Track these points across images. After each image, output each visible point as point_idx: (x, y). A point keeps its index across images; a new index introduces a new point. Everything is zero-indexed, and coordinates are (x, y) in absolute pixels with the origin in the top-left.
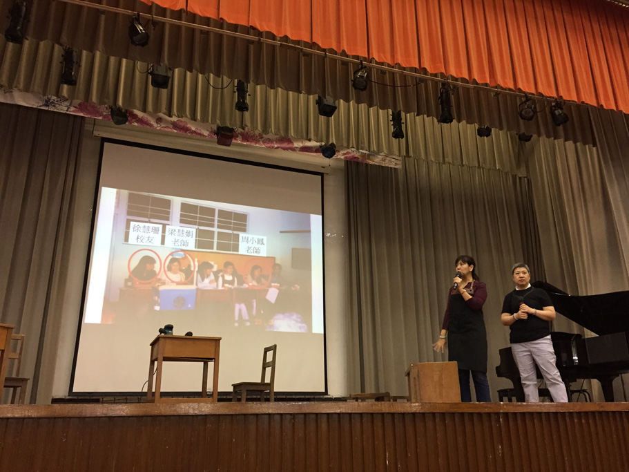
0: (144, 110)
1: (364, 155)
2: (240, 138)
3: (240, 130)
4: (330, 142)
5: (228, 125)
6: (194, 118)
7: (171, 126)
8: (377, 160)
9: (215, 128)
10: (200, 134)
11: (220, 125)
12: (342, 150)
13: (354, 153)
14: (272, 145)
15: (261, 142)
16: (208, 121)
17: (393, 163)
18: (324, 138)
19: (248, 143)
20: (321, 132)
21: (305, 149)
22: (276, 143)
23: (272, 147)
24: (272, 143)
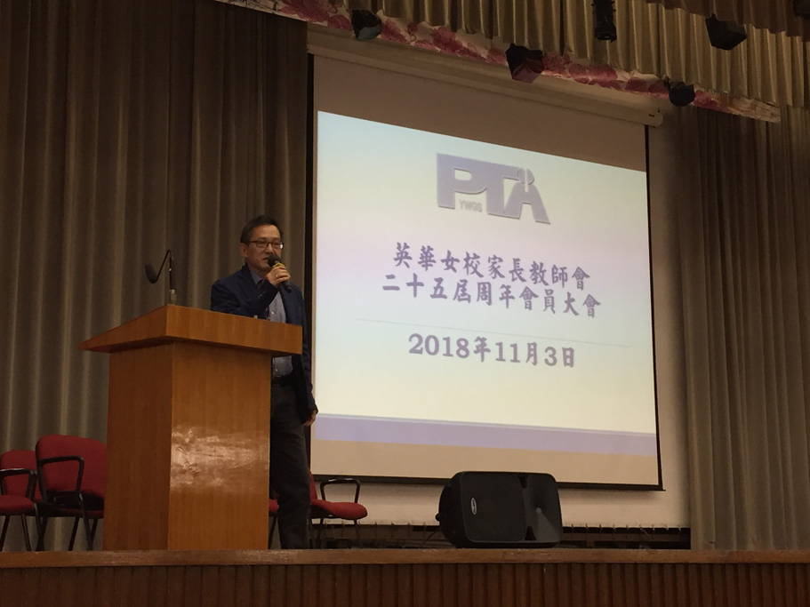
1: (723, 97)
6: (490, 32)
7: (431, 40)
10: (476, 55)
14: (585, 77)
15: (567, 71)
17: (767, 114)
19: (549, 74)
21: (634, 86)
22: (590, 73)
23: (585, 81)
24: (584, 73)
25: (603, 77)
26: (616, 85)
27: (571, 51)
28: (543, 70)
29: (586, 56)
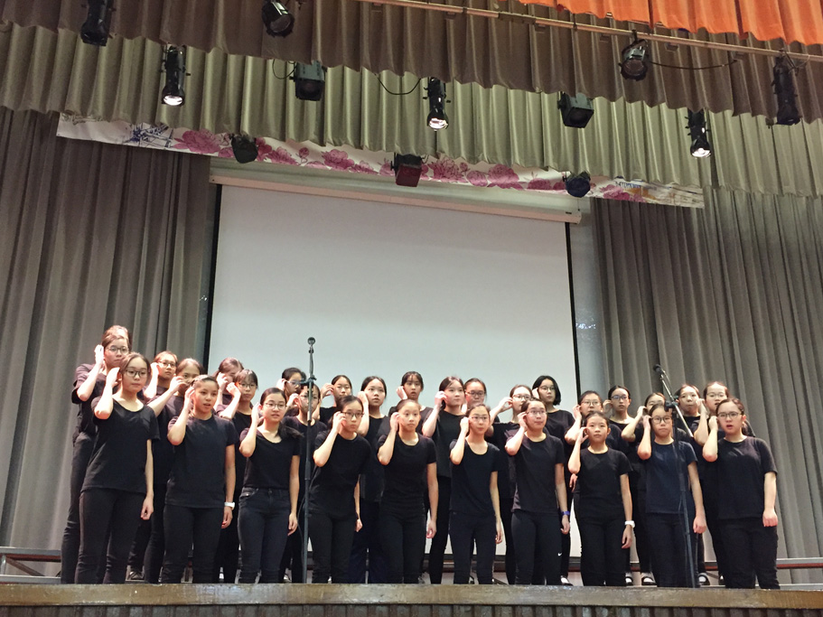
0: (283, 137)
1: (637, 190)
2: (431, 172)
3: (432, 159)
4: (581, 171)
5: (413, 151)
6: (358, 145)
7: (323, 161)
8: (660, 197)
9: (391, 158)
10: (367, 170)
11: (400, 153)
12: (601, 181)
13: (621, 186)
14: (483, 181)
15: (465, 177)
16: (381, 149)
17: (690, 199)
18: (571, 165)
19: (445, 180)
20: (566, 155)
21: (537, 185)
22: (490, 176)
23: (484, 185)
24: (485, 177)
25: (504, 180)
26: (518, 186)
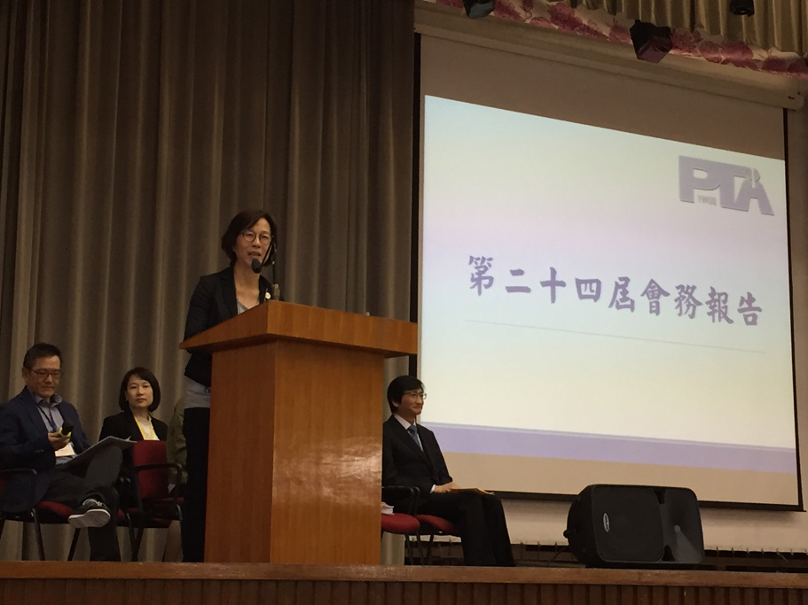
7: (548, 17)
10: (596, 33)
15: (697, 49)
19: (677, 53)
21: (772, 65)
22: (723, 52)
23: (718, 61)
24: (716, 51)
25: (737, 56)
26: (752, 65)
27: (702, 27)
28: (671, 49)
29: (719, 33)
